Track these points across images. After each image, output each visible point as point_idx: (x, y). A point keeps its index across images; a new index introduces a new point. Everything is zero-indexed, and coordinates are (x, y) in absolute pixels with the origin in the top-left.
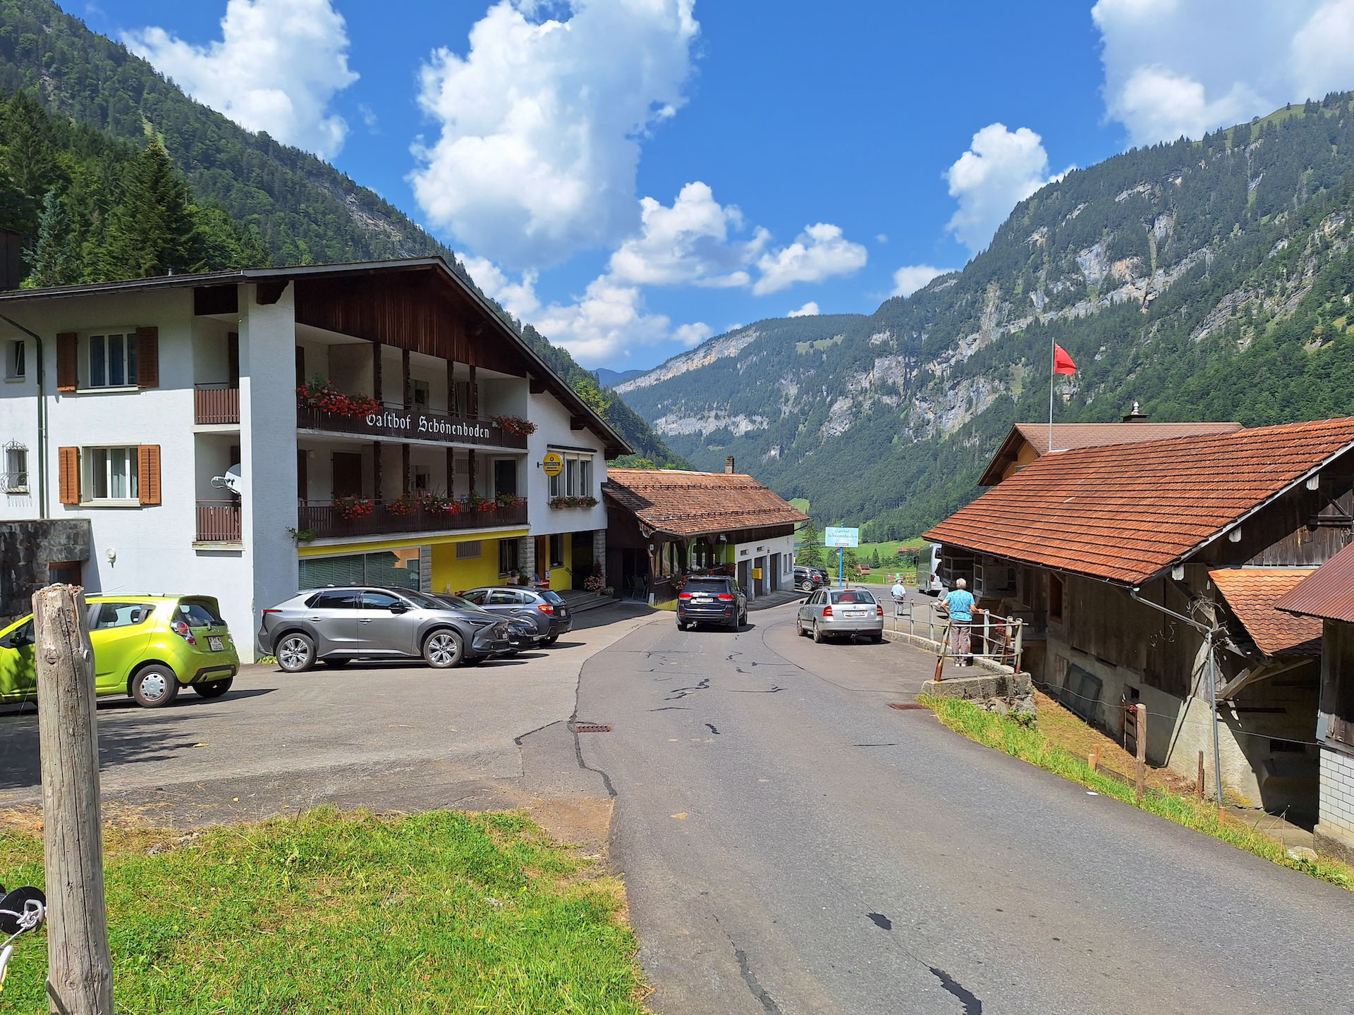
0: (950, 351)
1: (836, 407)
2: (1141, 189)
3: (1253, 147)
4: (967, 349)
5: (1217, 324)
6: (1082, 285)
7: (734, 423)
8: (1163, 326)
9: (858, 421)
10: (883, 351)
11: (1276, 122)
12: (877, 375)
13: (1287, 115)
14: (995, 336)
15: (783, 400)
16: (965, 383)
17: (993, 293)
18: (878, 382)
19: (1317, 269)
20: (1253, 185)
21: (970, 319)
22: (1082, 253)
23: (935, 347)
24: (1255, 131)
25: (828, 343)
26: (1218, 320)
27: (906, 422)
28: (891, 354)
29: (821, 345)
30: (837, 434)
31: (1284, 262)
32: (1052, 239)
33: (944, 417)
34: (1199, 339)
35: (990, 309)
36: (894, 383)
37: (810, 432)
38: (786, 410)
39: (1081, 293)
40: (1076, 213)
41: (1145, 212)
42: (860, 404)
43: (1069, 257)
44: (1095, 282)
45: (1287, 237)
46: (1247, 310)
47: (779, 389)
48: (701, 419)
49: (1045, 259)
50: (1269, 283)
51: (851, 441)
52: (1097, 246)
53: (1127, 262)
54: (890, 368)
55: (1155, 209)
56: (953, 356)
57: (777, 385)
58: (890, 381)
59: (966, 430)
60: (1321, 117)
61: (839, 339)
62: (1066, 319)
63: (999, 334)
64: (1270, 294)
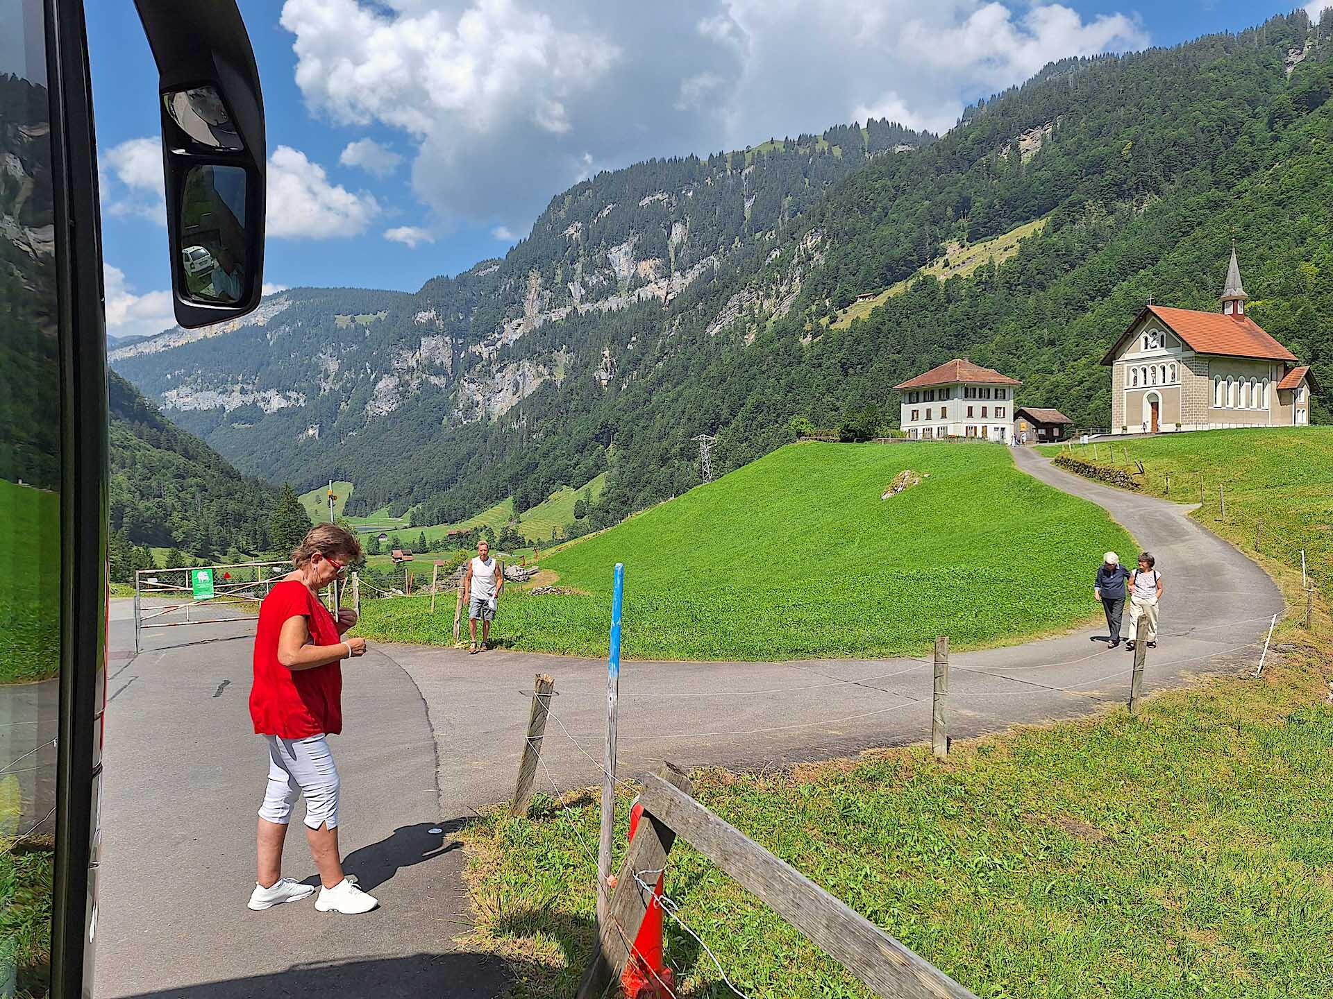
0: (496, 335)
1: (381, 385)
2: (659, 196)
3: (747, 171)
4: (512, 333)
5: (728, 319)
6: (613, 280)
7: (264, 399)
8: (683, 320)
9: (406, 401)
10: (430, 329)
11: (764, 152)
12: (424, 355)
13: (771, 147)
14: (538, 322)
15: (322, 375)
16: (512, 367)
17: (535, 280)
18: (426, 362)
19: (803, 277)
20: (748, 205)
21: (513, 304)
22: (612, 250)
23: (482, 329)
24: (748, 157)
25: (370, 318)
26: (729, 317)
27: (455, 404)
28: (438, 334)
29: (362, 319)
30: (383, 414)
31: (779, 268)
32: (586, 234)
33: (493, 400)
34: (713, 334)
35: (532, 296)
36: (442, 363)
37: (353, 412)
38: (326, 386)
39: (612, 288)
40: (606, 212)
41: (663, 219)
42: (407, 384)
43: (601, 252)
44: (625, 279)
45: (779, 248)
46: (751, 309)
47: (317, 364)
48: (223, 393)
49: (581, 252)
50: (768, 286)
51: (398, 420)
52: (625, 245)
53: (651, 262)
54: (436, 348)
55: (672, 216)
56: (499, 340)
57: (314, 358)
58: (438, 362)
59: (514, 412)
60: (797, 153)
61: (382, 315)
62: (600, 311)
63: (542, 321)
64: (768, 296)
